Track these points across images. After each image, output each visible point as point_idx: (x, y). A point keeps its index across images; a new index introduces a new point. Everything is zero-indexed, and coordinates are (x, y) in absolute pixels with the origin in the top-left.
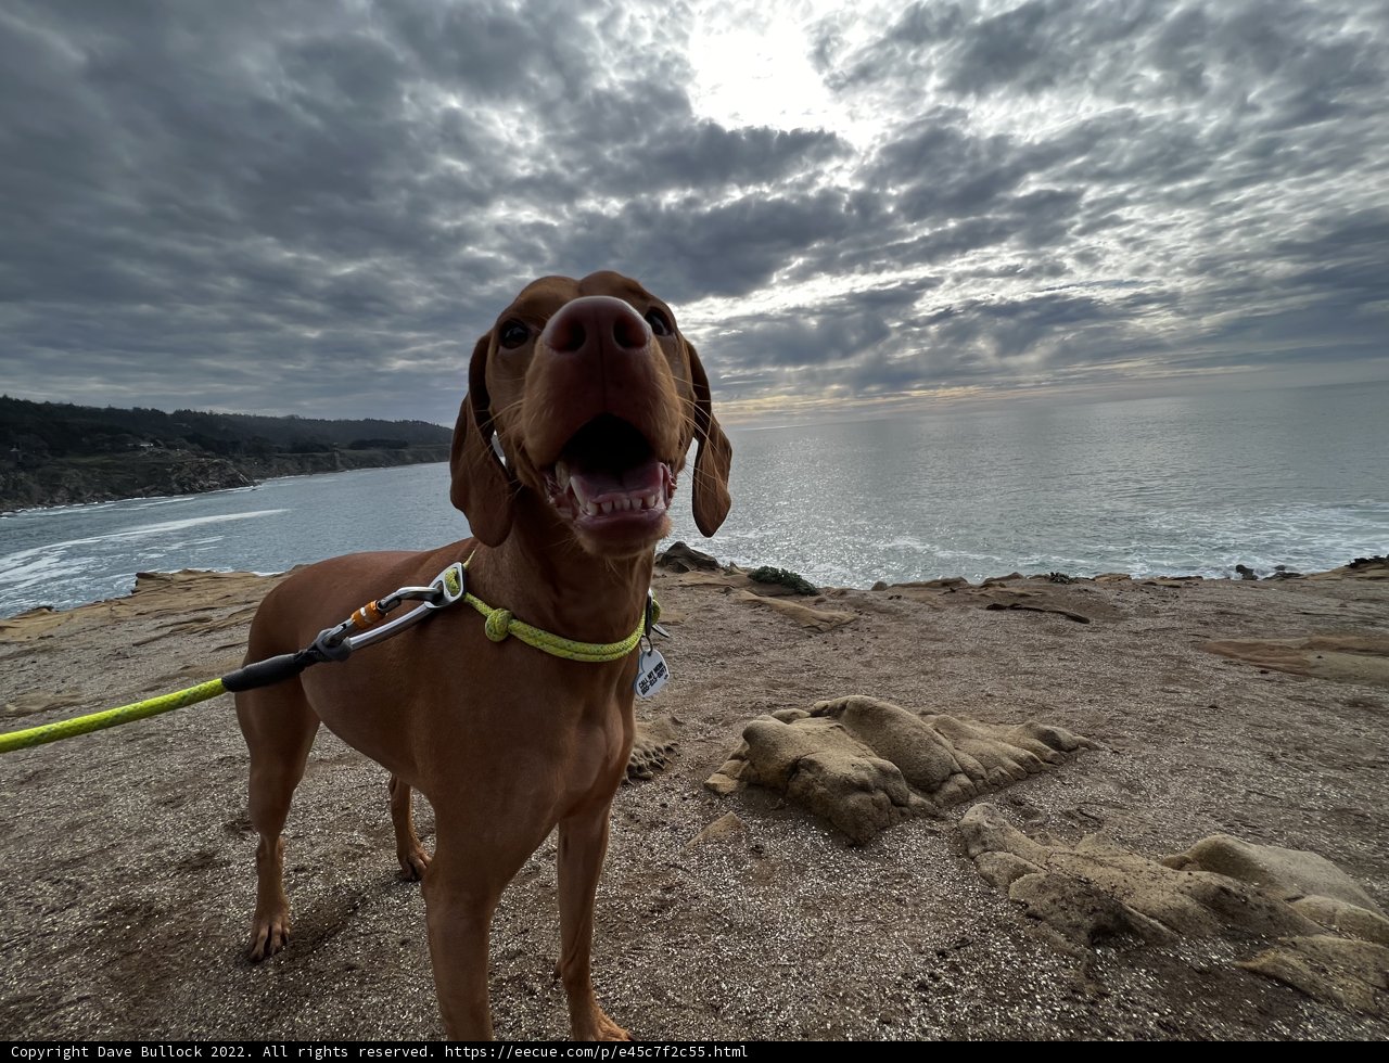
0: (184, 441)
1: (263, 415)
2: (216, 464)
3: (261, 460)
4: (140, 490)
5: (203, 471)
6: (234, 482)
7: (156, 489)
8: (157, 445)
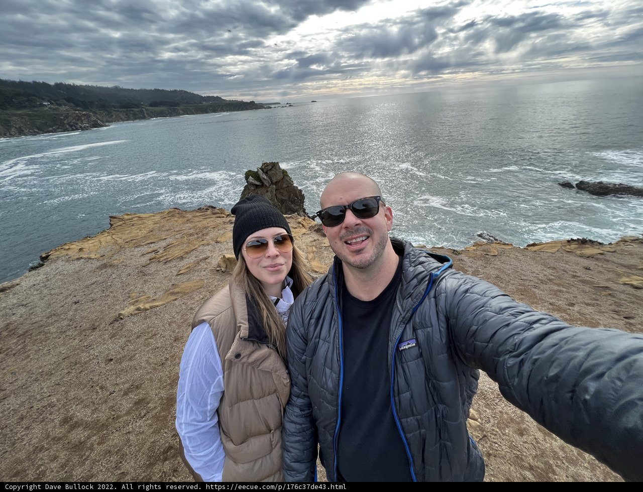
0: (65, 101)
1: (100, 86)
2: (84, 114)
3: (106, 113)
4: (51, 129)
5: (79, 118)
6: (96, 125)
7: (58, 128)
8: (52, 104)
